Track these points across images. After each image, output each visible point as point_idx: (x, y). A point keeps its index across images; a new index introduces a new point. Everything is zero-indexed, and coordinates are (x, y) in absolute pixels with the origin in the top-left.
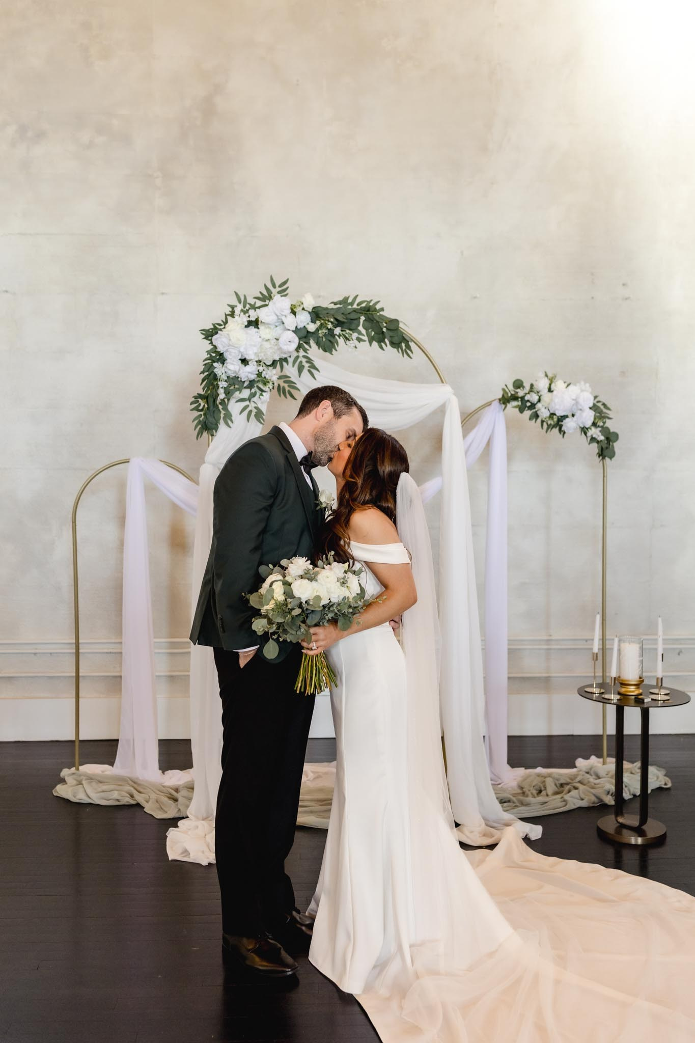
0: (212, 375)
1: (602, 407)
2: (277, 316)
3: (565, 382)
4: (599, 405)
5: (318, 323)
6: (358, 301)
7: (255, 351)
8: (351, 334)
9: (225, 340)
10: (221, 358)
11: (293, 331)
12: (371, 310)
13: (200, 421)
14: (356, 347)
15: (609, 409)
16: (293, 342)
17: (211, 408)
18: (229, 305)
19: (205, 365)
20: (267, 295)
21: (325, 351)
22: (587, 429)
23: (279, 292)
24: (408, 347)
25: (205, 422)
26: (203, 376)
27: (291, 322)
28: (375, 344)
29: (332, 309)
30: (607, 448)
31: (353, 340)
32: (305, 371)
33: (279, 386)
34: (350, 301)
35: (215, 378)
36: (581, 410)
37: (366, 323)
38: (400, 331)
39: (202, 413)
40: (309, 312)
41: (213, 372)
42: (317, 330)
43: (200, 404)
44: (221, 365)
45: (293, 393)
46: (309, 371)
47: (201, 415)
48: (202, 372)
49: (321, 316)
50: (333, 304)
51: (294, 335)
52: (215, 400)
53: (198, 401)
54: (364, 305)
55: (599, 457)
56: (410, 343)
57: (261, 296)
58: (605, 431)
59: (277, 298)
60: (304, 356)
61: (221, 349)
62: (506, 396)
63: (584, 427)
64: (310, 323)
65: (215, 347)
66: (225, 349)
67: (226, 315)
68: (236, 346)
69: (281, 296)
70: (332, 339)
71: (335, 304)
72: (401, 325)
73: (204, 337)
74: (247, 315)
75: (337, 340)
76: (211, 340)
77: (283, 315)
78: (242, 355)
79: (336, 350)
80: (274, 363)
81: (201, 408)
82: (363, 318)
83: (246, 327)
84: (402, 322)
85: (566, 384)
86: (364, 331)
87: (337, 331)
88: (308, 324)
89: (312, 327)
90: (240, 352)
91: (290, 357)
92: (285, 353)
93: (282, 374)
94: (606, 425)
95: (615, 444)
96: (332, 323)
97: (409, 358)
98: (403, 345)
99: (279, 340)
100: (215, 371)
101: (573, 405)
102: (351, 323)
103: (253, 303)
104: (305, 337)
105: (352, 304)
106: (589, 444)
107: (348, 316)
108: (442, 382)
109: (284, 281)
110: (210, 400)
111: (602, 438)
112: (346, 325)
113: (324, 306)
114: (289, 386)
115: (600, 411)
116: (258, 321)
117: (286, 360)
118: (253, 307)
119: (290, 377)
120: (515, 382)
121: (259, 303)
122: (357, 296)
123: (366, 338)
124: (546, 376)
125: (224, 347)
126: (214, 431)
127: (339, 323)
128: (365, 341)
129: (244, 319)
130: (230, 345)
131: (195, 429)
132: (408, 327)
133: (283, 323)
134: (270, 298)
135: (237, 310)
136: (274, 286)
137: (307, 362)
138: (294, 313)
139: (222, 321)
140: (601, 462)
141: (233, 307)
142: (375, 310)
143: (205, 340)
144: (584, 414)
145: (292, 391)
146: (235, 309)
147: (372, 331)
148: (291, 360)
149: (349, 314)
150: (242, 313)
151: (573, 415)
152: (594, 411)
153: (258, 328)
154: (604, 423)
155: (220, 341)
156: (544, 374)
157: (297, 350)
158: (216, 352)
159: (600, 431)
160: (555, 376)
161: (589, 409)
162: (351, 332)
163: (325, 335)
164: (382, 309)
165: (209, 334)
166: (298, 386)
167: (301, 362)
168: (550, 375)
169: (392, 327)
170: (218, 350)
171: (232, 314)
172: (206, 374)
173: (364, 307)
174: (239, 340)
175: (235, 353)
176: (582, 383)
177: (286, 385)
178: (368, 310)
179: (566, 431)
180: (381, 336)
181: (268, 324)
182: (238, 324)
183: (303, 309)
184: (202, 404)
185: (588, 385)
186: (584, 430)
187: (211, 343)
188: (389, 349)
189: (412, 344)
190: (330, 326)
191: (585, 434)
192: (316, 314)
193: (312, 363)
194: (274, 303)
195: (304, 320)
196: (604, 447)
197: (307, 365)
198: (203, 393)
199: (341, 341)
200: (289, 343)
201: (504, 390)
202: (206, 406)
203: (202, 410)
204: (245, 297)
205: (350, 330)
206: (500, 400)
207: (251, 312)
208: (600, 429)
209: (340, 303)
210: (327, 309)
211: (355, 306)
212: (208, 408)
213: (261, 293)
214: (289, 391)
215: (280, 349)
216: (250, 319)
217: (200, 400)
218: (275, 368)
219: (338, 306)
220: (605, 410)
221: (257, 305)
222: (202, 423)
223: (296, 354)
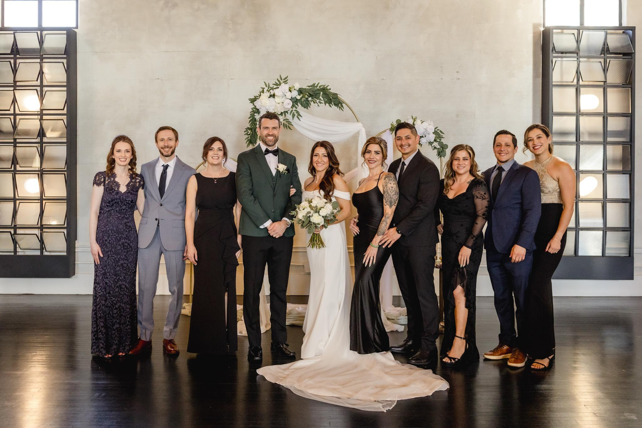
0: (254, 119)
1: (440, 132)
2: (283, 92)
3: (421, 121)
4: (438, 131)
5: (302, 95)
6: (319, 85)
7: (273, 108)
8: (316, 100)
9: (260, 104)
10: (258, 111)
11: (290, 99)
12: (325, 89)
13: (248, 140)
14: (318, 106)
15: (443, 133)
16: (290, 104)
17: (254, 134)
18: (261, 88)
19: (251, 114)
20: (279, 83)
21: (305, 108)
22: (432, 143)
23: (283, 82)
24: (342, 106)
25: (250, 140)
26: (250, 119)
27: (289, 95)
28: (327, 104)
29: (308, 89)
30: (442, 152)
31: (317, 103)
32: (296, 117)
33: (284, 123)
34: (316, 85)
35: (255, 120)
36: (429, 134)
37: (324, 96)
38: (339, 99)
39: (249, 136)
40: (297, 91)
41: (254, 117)
42: (301, 98)
43: (248, 132)
44: (258, 115)
45: (290, 127)
46: (297, 117)
47: (249, 137)
48: (250, 118)
49: (303, 92)
50: (308, 87)
51: (290, 101)
52: (255, 130)
53: (248, 131)
54: (322, 87)
55: (438, 156)
56: (343, 104)
57: (275, 83)
58: (441, 144)
59: (283, 84)
60: (295, 110)
61: (258, 107)
62: (393, 128)
63: (430, 142)
64: (298, 95)
65: (255, 106)
66: (260, 107)
67: (260, 92)
68: (264, 106)
69: (285, 84)
70: (307, 102)
71: (309, 87)
72: (338, 96)
73: (250, 102)
74: (269, 92)
75: (310, 103)
76: (253, 103)
77: (285, 92)
78: (267, 110)
79: (310, 107)
80: (281, 114)
81: (249, 134)
82: (322, 93)
83: (269, 97)
84: (339, 95)
85: (421, 122)
86: (322, 99)
87: (310, 99)
88: (297, 96)
89: (299, 97)
90: (266, 108)
91: (289, 110)
92: (286, 109)
93: (285, 118)
94: (441, 141)
95: (446, 150)
96: (307, 95)
97: (342, 111)
98: (340, 105)
99: (284, 103)
100: (255, 117)
101: (425, 131)
102: (316, 95)
103: (272, 87)
104: (296, 102)
105: (317, 87)
106: (433, 150)
107: (315, 92)
108: (358, 122)
109: (286, 77)
110: (253, 130)
111: (439, 147)
112: (314, 96)
113: (304, 87)
114: (288, 124)
115: (438, 134)
116: (275, 95)
117: (287, 112)
118: (272, 89)
119: (289, 120)
120: (397, 121)
121: (275, 87)
122: (319, 83)
123: (323, 102)
124: (412, 117)
125: (259, 106)
126: (255, 144)
127: (311, 95)
128: (323, 103)
129: (268, 94)
130: (262, 106)
131: (246, 143)
132: (342, 96)
133: (286, 96)
134: (280, 84)
135: (265, 90)
136: (282, 80)
137: (296, 113)
138: (291, 91)
139: (259, 95)
140: (440, 158)
141: (263, 89)
142: (327, 89)
143: (251, 103)
144: (430, 136)
145: (290, 126)
146: (264, 90)
147: (326, 98)
148: (289, 112)
149: (315, 91)
150: (267, 92)
151: (425, 136)
152: (435, 135)
153: (275, 98)
154: (441, 139)
155: (258, 104)
156: (411, 117)
157: (292, 107)
158: (256, 109)
159: (438, 144)
160: (417, 118)
161: (432, 134)
162: (316, 99)
163: (304, 100)
164: (330, 89)
165: (253, 101)
166: (292, 124)
167: (294, 113)
168: (414, 117)
169: (334, 97)
170: (257, 108)
171: (263, 92)
172: (251, 118)
173: (322, 88)
174: (266, 103)
175: (264, 109)
176: (429, 121)
177: (287, 123)
178: (324, 90)
179: (422, 144)
180: (330, 101)
181: (279, 96)
182: (265, 96)
183: (295, 89)
184: (249, 132)
185: (432, 122)
186: (431, 143)
187: (254, 105)
188: (333, 107)
189: (344, 105)
190: (307, 97)
191: (431, 145)
192: (300, 91)
193: (299, 114)
194: (282, 87)
195: (295, 94)
196: (440, 151)
197: (296, 114)
198: (250, 127)
199: (312, 103)
200: (288, 105)
201: (392, 124)
202: (251, 133)
203: (249, 135)
204: (269, 84)
205: (316, 98)
206: (390, 129)
207: (271, 91)
208: (438, 143)
209: (311, 86)
210: (305, 89)
211: (318, 88)
212: (252, 134)
213: (275, 82)
214: (288, 126)
215: (284, 107)
216: (271, 94)
217: (248, 130)
218: (282, 116)
219: (311, 87)
220: (441, 134)
221: (274, 88)
222: (249, 140)
223: (291, 109)
